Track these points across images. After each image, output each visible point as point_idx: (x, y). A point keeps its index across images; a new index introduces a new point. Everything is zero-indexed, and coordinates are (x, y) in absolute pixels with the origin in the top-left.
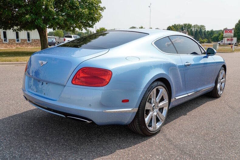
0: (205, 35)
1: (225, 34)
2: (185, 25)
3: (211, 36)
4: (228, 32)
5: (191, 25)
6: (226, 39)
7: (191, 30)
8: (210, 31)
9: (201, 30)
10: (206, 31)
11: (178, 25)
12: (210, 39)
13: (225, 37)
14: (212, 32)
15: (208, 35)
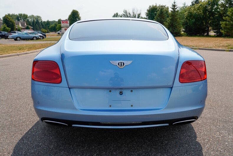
0: (42, 25)
1: (62, 25)
2: (21, 15)
3: (48, 27)
4: (65, 22)
5: (27, 16)
6: (64, 28)
7: (28, 20)
8: (46, 21)
9: (37, 21)
10: (43, 21)
11: (12, 15)
12: (48, 30)
13: (63, 27)
14: (48, 23)
15: (46, 25)
